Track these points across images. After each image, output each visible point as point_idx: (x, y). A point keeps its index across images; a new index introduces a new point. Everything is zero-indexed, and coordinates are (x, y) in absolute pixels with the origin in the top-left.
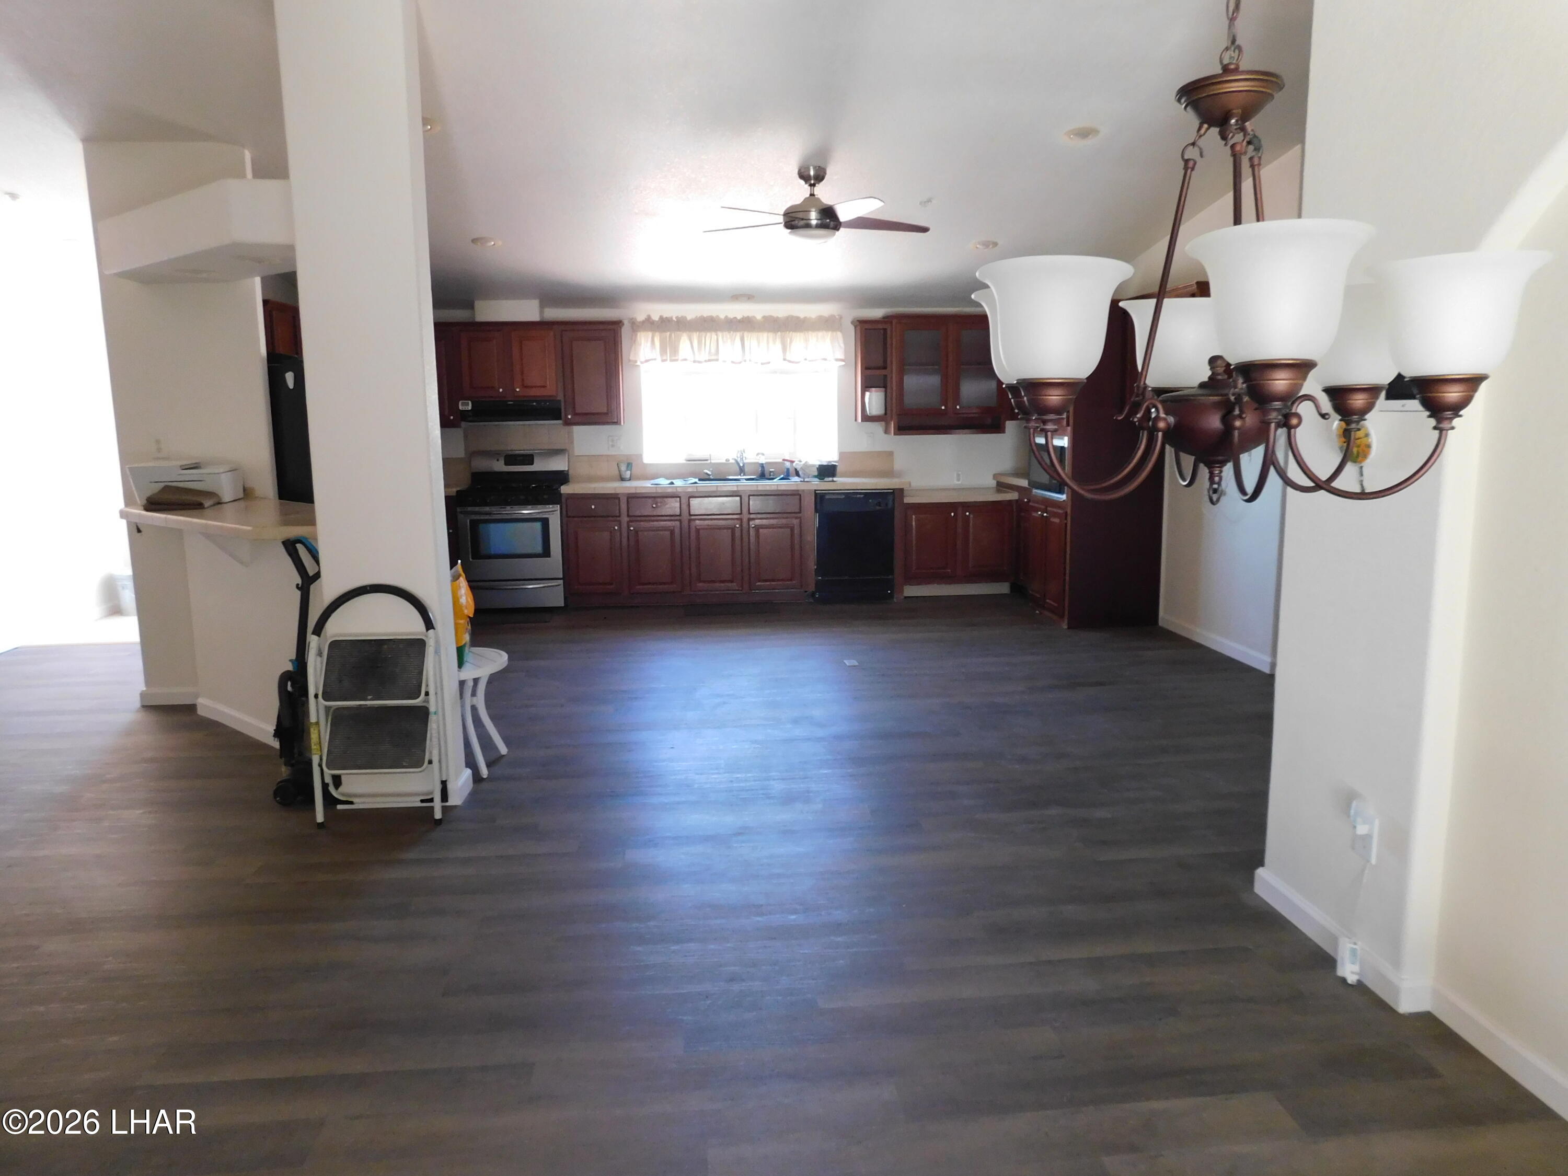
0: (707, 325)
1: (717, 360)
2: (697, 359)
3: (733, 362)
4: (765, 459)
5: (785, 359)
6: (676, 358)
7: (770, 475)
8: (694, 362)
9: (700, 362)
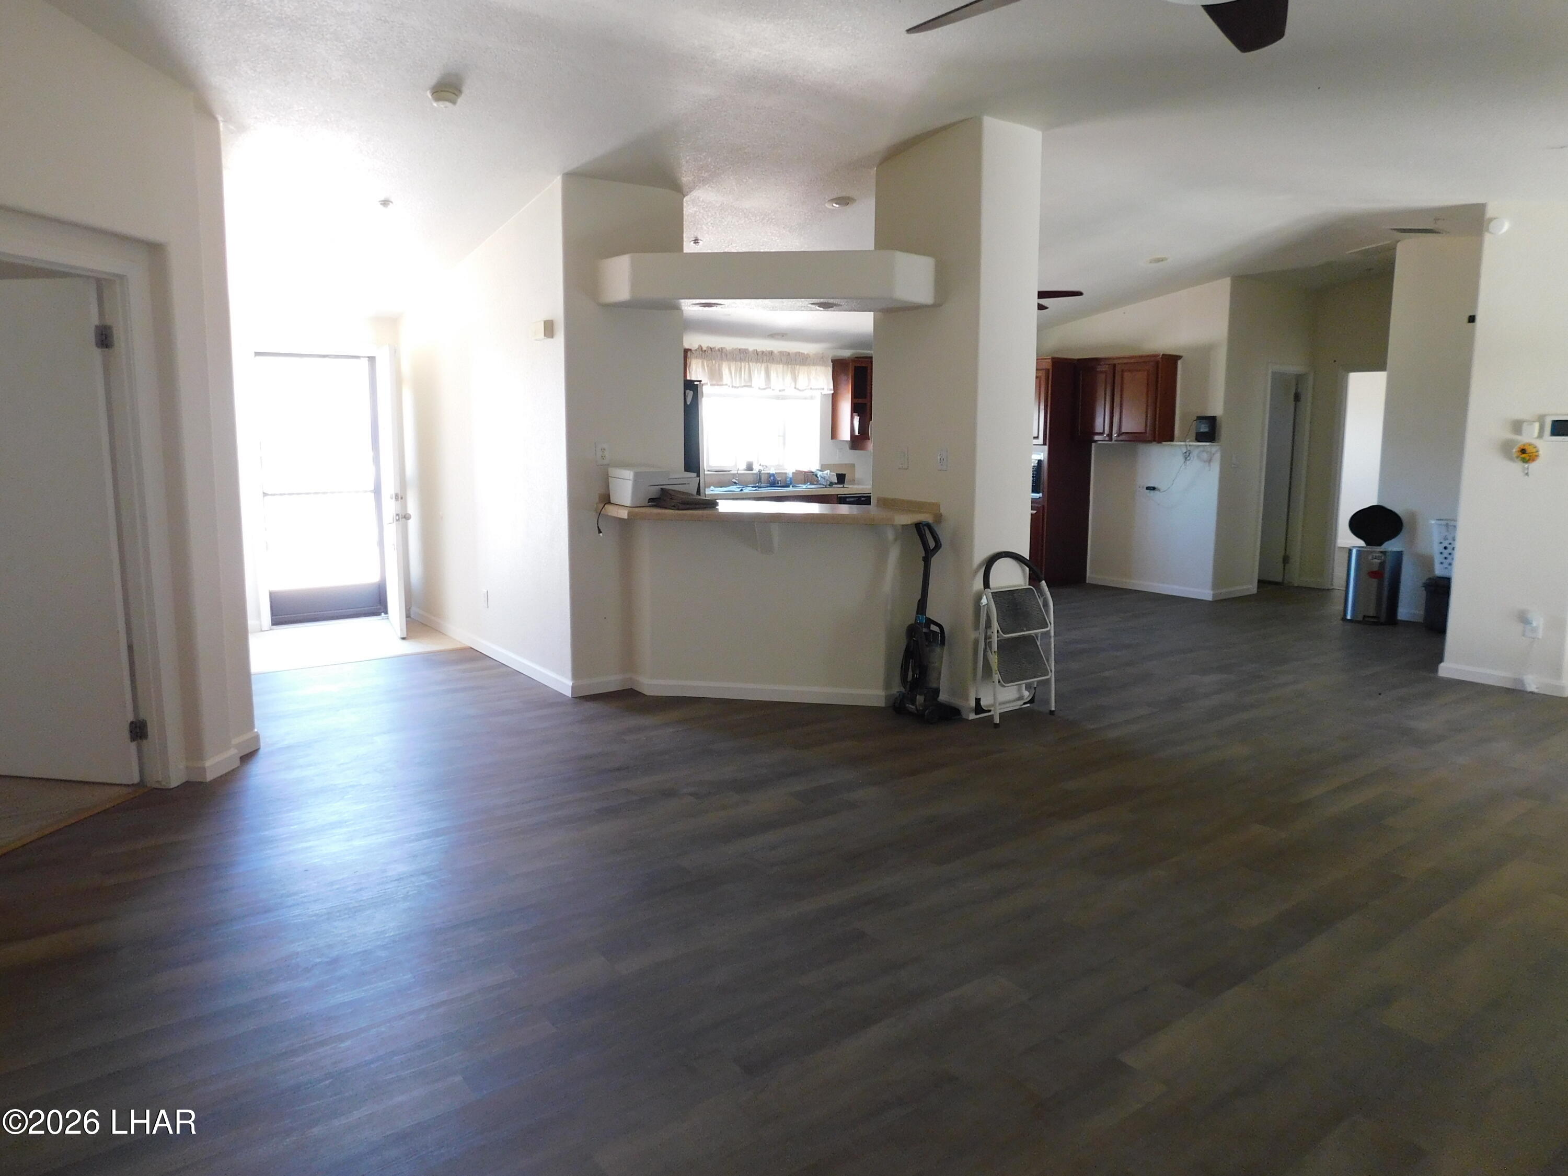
0: (742, 356)
1: (750, 386)
2: (734, 385)
3: (759, 388)
4: (775, 470)
5: (795, 388)
6: (721, 383)
7: (778, 484)
8: (732, 387)
9: (735, 387)
